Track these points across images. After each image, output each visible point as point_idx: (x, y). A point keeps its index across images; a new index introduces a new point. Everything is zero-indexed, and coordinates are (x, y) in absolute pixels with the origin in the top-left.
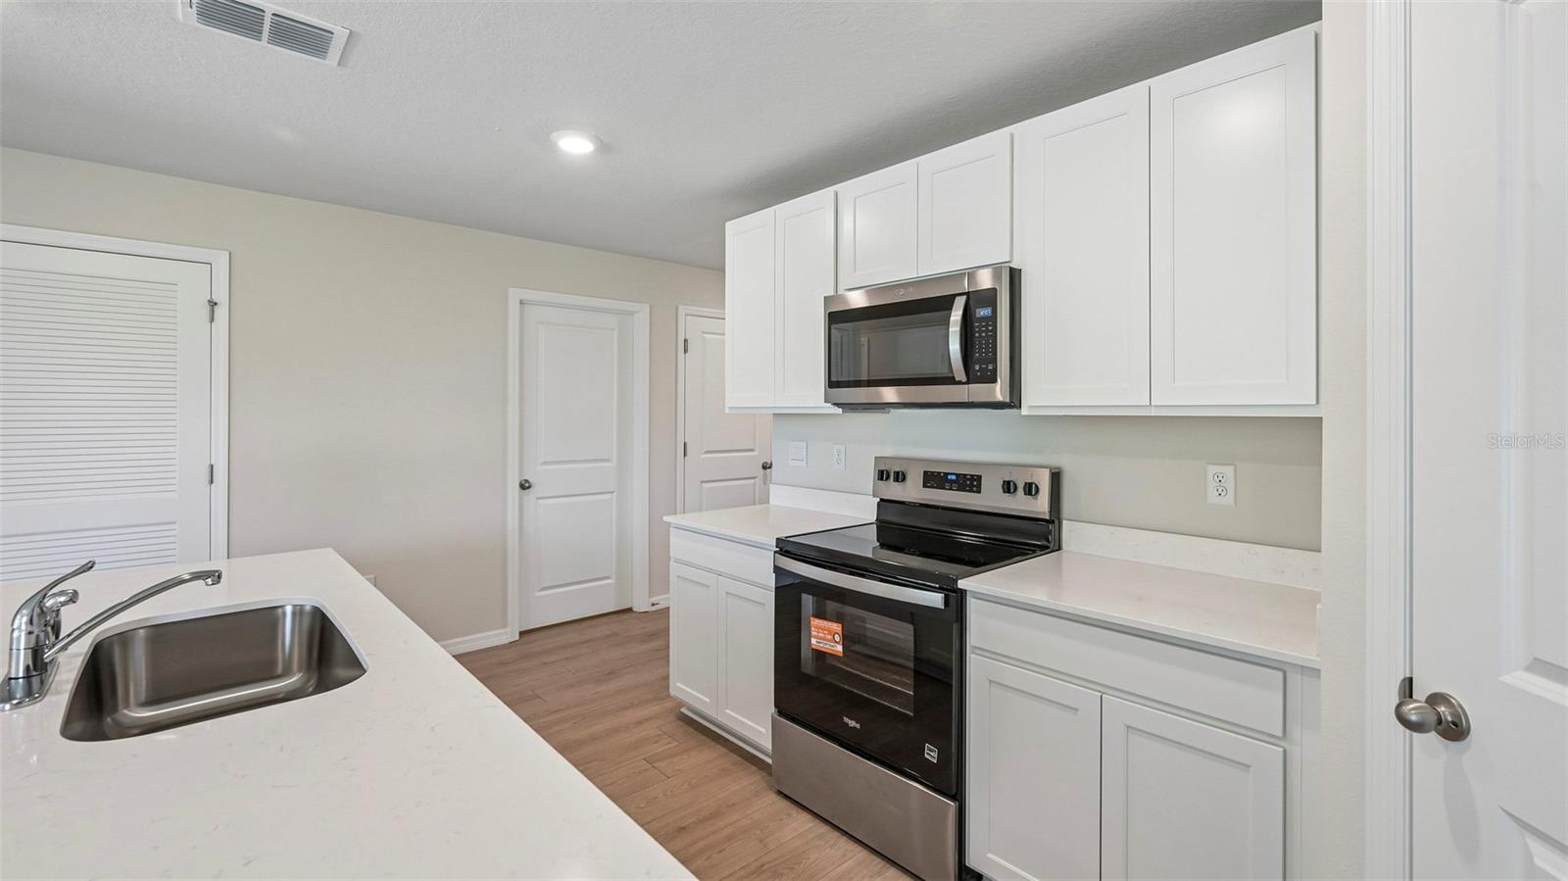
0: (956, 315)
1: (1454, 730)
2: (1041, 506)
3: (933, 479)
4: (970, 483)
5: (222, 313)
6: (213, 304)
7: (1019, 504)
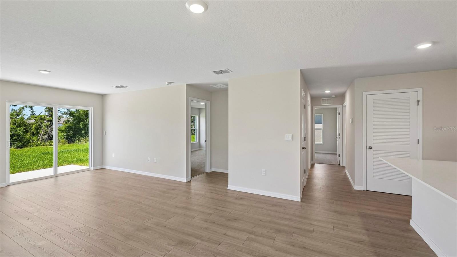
5: (421, 103)
6: (418, 101)
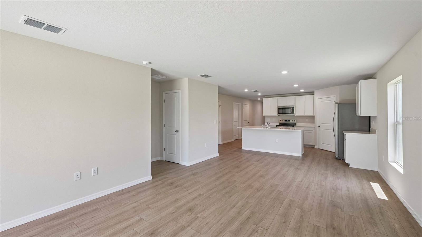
0: (291, 109)
1: (319, 127)
2: (295, 122)
3: (285, 121)
4: (289, 121)
7: (293, 122)
